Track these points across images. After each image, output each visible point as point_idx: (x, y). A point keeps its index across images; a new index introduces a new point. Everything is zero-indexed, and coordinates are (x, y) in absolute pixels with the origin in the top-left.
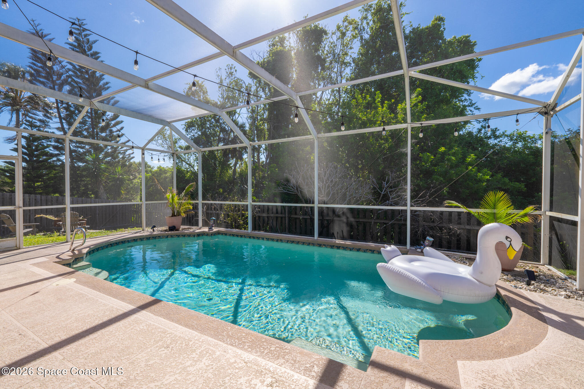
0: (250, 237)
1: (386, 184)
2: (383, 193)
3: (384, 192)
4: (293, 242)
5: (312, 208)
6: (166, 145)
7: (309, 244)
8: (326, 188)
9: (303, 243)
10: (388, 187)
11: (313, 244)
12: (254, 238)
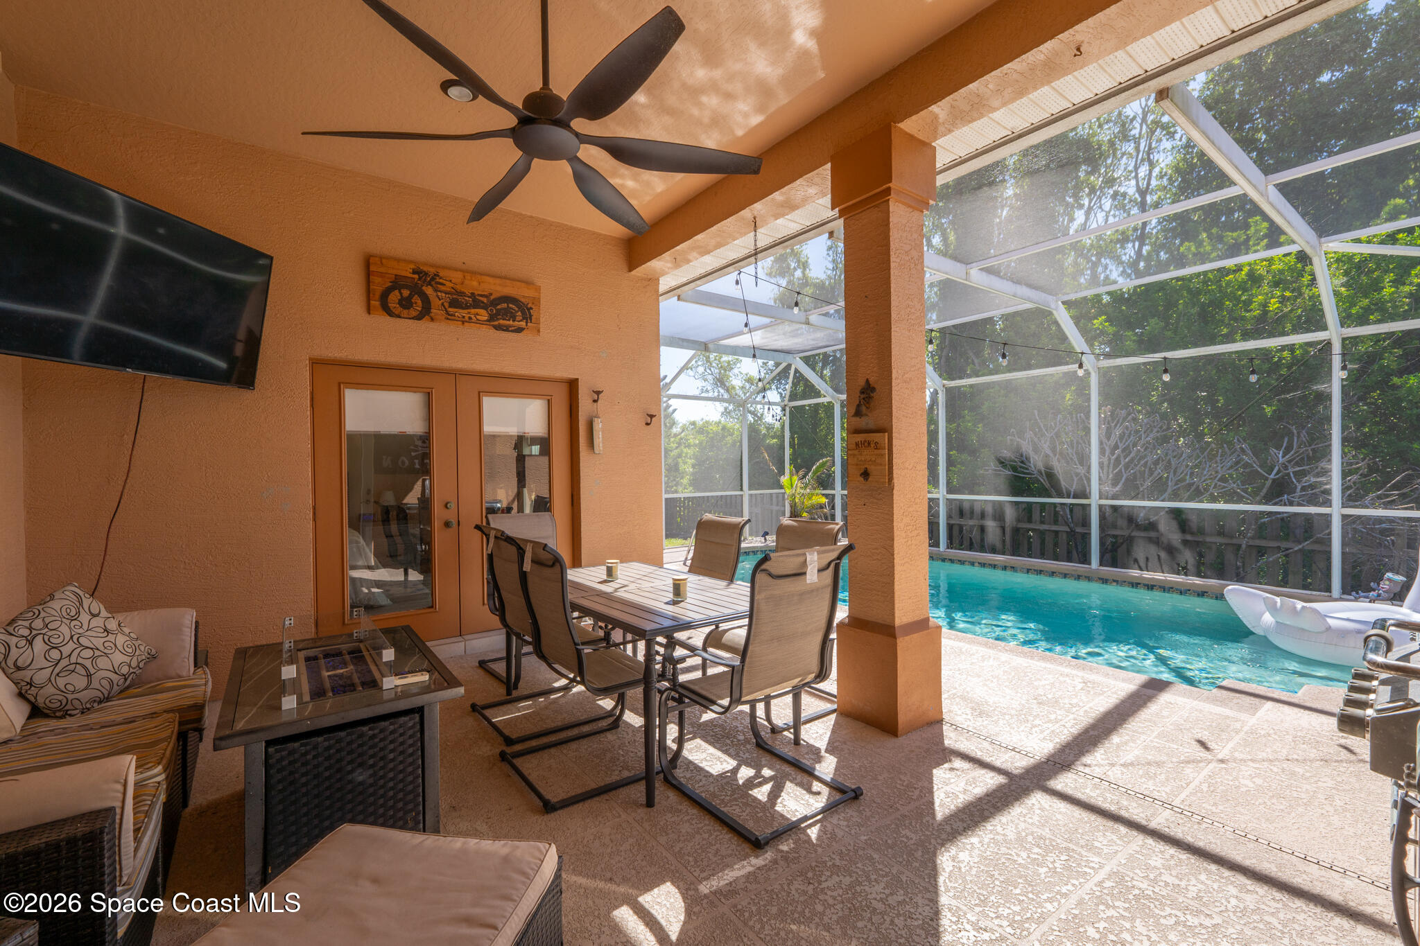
0: (943, 560)
1: (1283, 457)
2: (1272, 476)
3: (1277, 474)
4: (1040, 572)
5: (1086, 508)
6: (710, 377)
7: (1078, 577)
8: (1111, 466)
9: (1065, 576)
10: (1290, 462)
11: (1089, 579)
12: (952, 561)
